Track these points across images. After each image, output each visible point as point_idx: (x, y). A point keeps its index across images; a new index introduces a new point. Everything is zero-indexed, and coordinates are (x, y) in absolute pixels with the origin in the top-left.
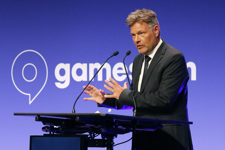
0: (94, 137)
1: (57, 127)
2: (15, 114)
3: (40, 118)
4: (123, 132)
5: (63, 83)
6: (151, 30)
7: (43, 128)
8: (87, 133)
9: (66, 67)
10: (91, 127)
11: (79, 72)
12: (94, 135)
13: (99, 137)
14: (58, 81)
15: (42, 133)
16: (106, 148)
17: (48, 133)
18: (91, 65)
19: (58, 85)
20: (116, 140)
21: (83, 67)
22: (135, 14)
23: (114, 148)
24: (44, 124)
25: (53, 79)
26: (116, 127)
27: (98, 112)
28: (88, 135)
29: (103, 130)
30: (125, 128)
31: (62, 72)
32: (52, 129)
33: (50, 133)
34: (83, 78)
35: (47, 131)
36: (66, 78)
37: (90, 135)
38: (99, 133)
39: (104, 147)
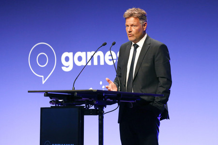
0: (89, 108)
1: (61, 101)
2: (29, 92)
3: (47, 94)
4: (110, 104)
5: (67, 67)
6: (141, 25)
7: (51, 102)
8: (84, 105)
9: (70, 55)
10: (86, 100)
11: (80, 59)
12: (89, 106)
13: (93, 107)
14: (64, 66)
15: (49, 106)
16: (98, 116)
17: (54, 105)
18: (88, 53)
19: (64, 69)
20: (105, 110)
21: (83, 54)
22: (132, 11)
23: (104, 115)
24: (51, 99)
25: (60, 65)
26: (105, 100)
27: (91, 89)
28: (84, 106)
29: (95, 102)
30: (112, 100)
31: (67, 59)
32: (57, 102)
33: (56, 105)
34: (83, 63)
35: (53, 104)
36: (70, 63)
37: (86, 106)
38: (92, 104)
39: (96, 115)
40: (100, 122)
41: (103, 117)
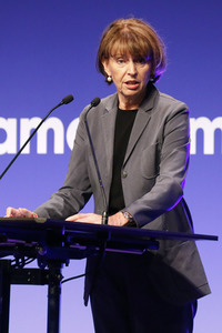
0: (24, 264)
4: (79, 257)
8: (12, 257)
10: (17, 244)
12: (23, 260)
13: (34, 264)
16: (47, 286)
20: (66, 272)
23: (63, 286)
26: (67, 245)
28: (11, 261)
29: (41, 251)
30: (84, 248)
37: (17, 260)
38: (33, 256)
39: (43, 284)
40: (53, 303)
41: (58, 291)
